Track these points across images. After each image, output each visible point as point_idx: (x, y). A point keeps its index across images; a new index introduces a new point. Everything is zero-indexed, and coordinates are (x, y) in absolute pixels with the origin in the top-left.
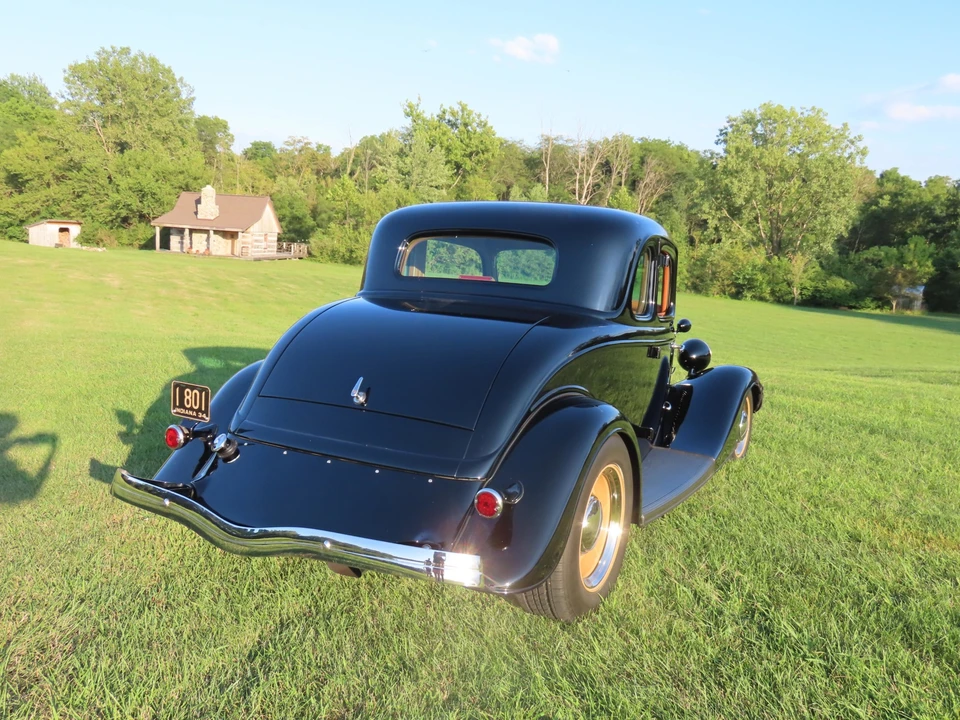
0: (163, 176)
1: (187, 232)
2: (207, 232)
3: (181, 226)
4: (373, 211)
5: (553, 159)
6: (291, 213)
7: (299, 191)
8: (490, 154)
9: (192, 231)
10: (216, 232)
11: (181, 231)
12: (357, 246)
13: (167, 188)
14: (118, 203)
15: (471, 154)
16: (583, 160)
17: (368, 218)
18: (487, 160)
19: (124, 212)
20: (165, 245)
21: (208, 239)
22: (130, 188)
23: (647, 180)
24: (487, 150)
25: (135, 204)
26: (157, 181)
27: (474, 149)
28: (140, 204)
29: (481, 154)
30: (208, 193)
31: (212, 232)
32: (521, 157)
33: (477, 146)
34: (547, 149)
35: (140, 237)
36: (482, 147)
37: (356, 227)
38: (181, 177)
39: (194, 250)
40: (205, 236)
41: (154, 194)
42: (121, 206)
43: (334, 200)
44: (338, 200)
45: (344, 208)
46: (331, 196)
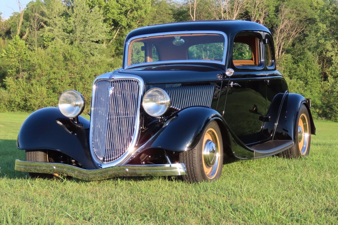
4: (43, 65)
5: (199, 13)
8: (143, 11)
12: (31, 96)
15: (126, 11)
16: (225, 12)
17: (39, 71)
18: (140, 16)
23: (282, 26)
24: (141, 9)
27: (129, 8)
29: (135, 12)
32: (170, 12)
33: (131, 5)
34: (193, 4)
36: (135, 5)
37: (28, 80)
43: (8, 57)
44: (12, 58)
45: (17, 64)
46: (5, 54)
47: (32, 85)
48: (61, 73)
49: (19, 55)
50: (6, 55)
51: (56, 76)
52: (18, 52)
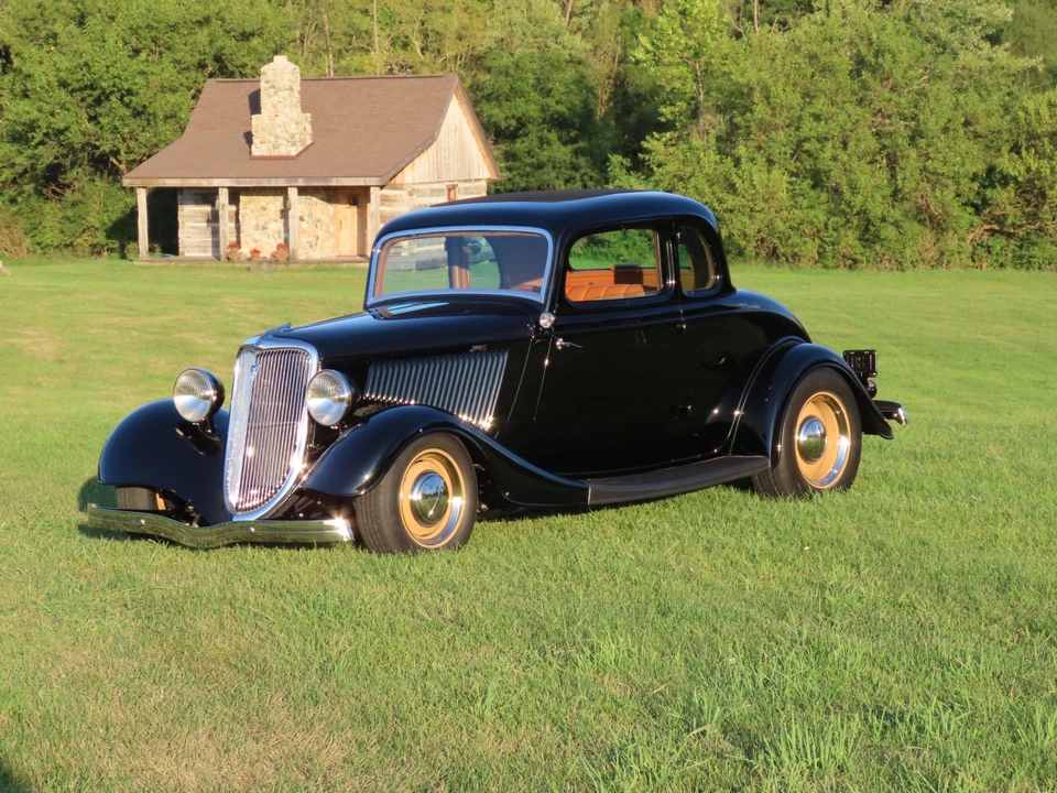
0: (151, 39)
1: (223, 197)
2: (282, 191)
3: (205, 183)
4: (777, 89)
6: (543, 110)
7: (566, 38)
9: (235, 195)
10: (303, 191)
11: (207, 196)
12: (731, 201)
13: (166, 72)
14: (32, 126)
17: (761, 111)
19: (48, 155)
20: (166, 238)
21: (284, 213)
22: (63, 84)
25: (79, 127)
26: (137, 52)
28: (90, 127)
30: (280, 76)
31: (293, 193)
35: (92, 220)
37: (726, 143)
38: (202, 36)
39: (245, 250)
40: (275, 203)
41: (129, 92)
42: (38, 136)
43: (658, 62)
44: (670, 64)
45: (691, 87)
46: (648, 52)
47: (737, 161)
48: (842, 117)
49: (696, 55)
50: (650, 56)
51: (822, 128)
52: (691, 43)
